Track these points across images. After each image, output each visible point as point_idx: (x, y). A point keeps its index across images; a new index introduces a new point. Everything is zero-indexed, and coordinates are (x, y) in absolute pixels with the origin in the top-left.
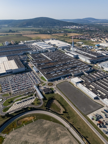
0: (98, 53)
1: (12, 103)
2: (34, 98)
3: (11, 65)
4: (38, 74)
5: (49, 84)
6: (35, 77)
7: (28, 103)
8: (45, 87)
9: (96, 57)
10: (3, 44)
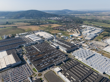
0: (71, 43)
3: (10, 59)
4: (31, 66)
5: (39, 74)
6: (29, 69)
8: (37, 78)
9: (70, 47)
10: (2, 37)
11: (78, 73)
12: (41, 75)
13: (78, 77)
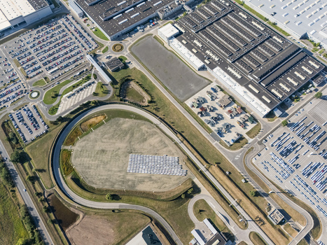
1: (59, 98)
2: (93, 83)
4: (85, 21)
5: (115, 47)
7: (86, 94)
8: (110, 57)
11: (227, 40)
12: (122, 47)
13: (227, 50)
